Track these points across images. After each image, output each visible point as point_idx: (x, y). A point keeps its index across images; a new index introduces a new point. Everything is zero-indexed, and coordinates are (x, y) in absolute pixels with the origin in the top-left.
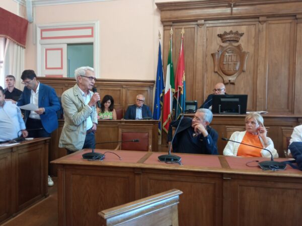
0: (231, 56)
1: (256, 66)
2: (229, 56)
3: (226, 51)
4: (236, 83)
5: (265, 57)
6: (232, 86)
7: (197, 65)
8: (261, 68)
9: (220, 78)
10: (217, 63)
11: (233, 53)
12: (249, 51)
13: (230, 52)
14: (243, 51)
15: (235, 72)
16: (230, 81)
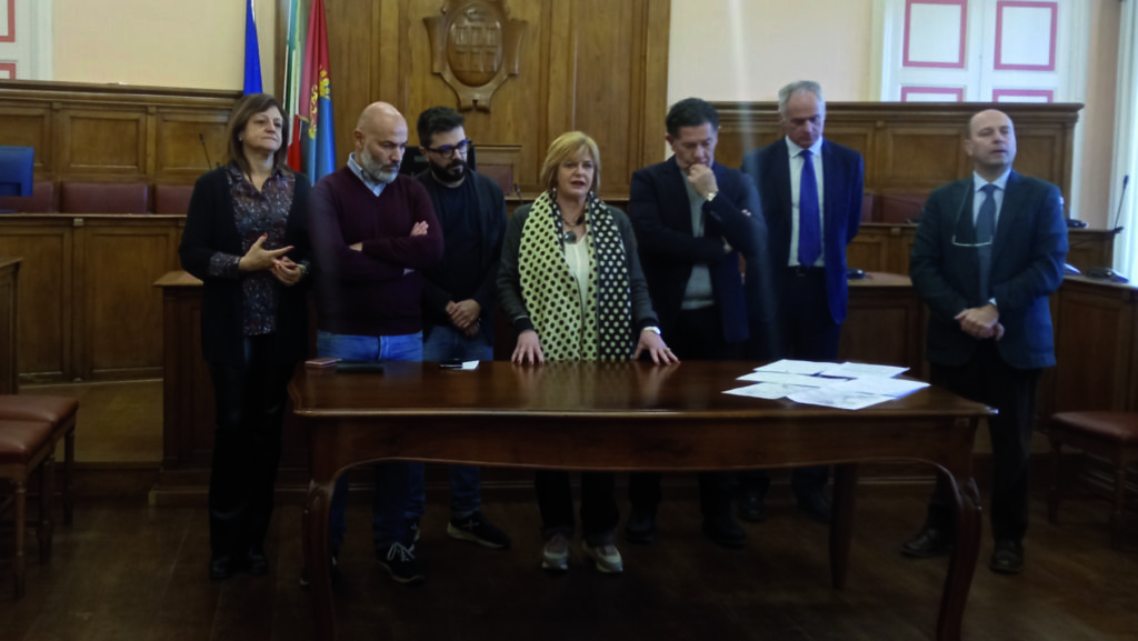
0: (479, 29)
1: (545, 59)
2: (473, 28)
3: (465, 15)
4: (492, 109)
5: (570, 38)
6: (481, 116)
7: (382, 50)
8: (558, 67)
9: (449, 93)
10: (439, 48)
11: (482, 20)
12: (527, 17)
13: (474, 17)
14: (510, 17)
15: (491, 75)
16: (475, 101)
